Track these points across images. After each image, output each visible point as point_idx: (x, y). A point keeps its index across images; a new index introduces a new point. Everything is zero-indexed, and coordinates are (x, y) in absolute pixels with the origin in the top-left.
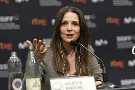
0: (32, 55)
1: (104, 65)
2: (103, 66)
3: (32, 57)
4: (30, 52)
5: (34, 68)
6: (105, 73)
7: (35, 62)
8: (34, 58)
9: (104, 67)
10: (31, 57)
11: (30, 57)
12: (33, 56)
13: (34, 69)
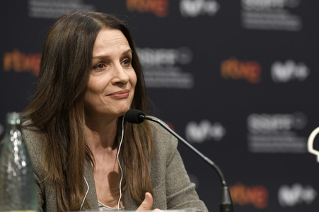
0: (17, 143)
1: (224, 182)
2: (223, 185)
3: (16, 149)
4: (11, 132)
5: (22, 181)
6: (227, 205)
7: (24, 164)
8: (22, 152)
9: (226, 188)
10: (13, 147)
11: (10, 147)
12: (18, 146)
13: (20, 184)
